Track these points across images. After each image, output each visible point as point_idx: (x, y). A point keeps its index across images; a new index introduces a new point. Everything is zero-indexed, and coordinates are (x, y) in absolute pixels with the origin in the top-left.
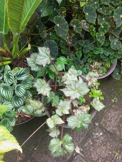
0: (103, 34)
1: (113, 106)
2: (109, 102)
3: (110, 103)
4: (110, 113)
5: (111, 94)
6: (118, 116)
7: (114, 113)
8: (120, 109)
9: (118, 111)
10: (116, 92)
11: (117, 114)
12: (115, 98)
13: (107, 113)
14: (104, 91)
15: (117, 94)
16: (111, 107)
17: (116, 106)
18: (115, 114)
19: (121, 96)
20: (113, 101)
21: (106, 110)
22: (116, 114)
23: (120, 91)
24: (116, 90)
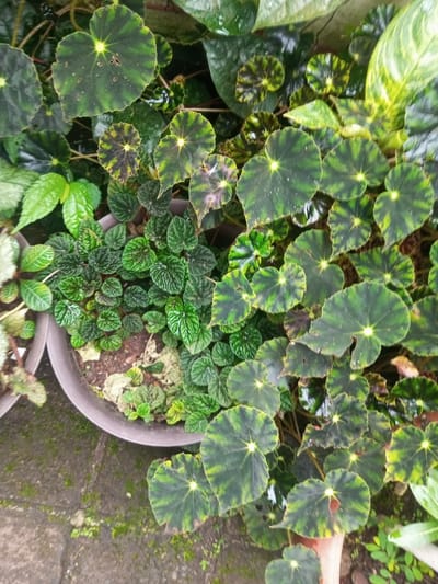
0: (252, 300)
1: (52, 532)
2: (64, 502)
3: (60, 509)
4: (15, 530)
5: (102, 497)
6: (17, 571)
7: (21, 551)
8: (53, 564)
9: (40, 564)
10: (121, 512)
11: (22, 564)
12: (96, 520)
13: (9, 520)
14: (102, 462)
15: (119, 524)
16: (45, 522)
17: (59, 541)
18: (22, 555)
19: (118, 541)
20: (79, 519)
21: (20, 510)
22: (22, 558)
23: (139, 532)
24: (130, 509)
